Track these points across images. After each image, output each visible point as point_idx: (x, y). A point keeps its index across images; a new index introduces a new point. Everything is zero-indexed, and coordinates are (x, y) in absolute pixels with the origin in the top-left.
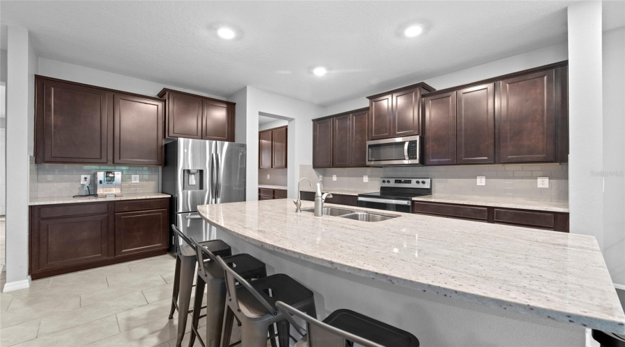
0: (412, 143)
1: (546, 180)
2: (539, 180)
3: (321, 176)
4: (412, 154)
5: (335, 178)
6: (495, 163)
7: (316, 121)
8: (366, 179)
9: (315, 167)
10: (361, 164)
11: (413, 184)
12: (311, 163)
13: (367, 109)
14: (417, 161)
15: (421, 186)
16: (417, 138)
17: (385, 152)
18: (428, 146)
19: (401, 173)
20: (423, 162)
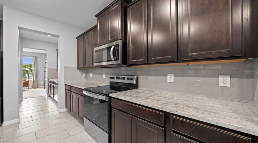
1: (228, 79)
2: (221, 79)
3: (84, 74)
4: (116, 56)
5: (91, 75)
6: (177, 61)
7: (78, 39)
8: (104, 76)
9: (78, 68)
15: (130, 81)
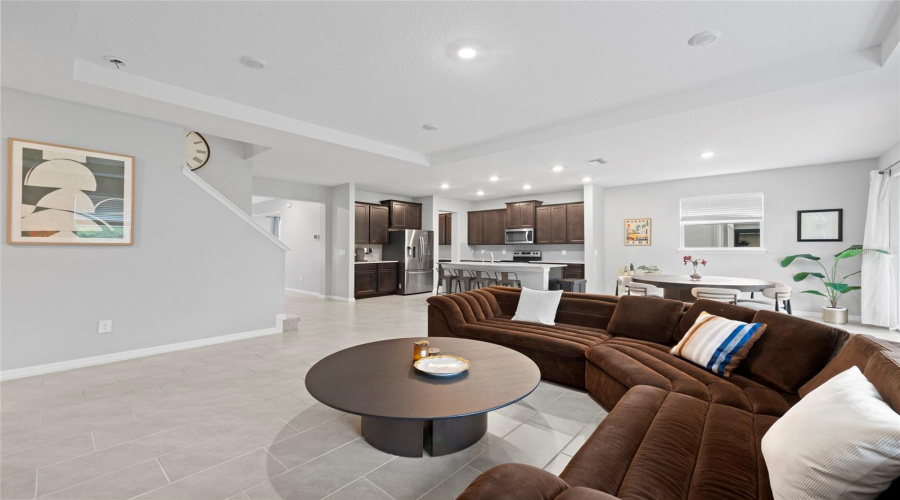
0: (530, 232)
3: (473, 250)
4: (530, 239)
7: (469, 213)
8: (504, 252)
9: (469, 244)
10: (501, 242)
11: (532, 255)
12: (466, 242)
13: (504, 210)
14: (531, 242)
15: (536, 255)
16: (532, 230)
17: (516, 237)
18: (539, 234)
19: (526, 249)
20: (535, 242)
